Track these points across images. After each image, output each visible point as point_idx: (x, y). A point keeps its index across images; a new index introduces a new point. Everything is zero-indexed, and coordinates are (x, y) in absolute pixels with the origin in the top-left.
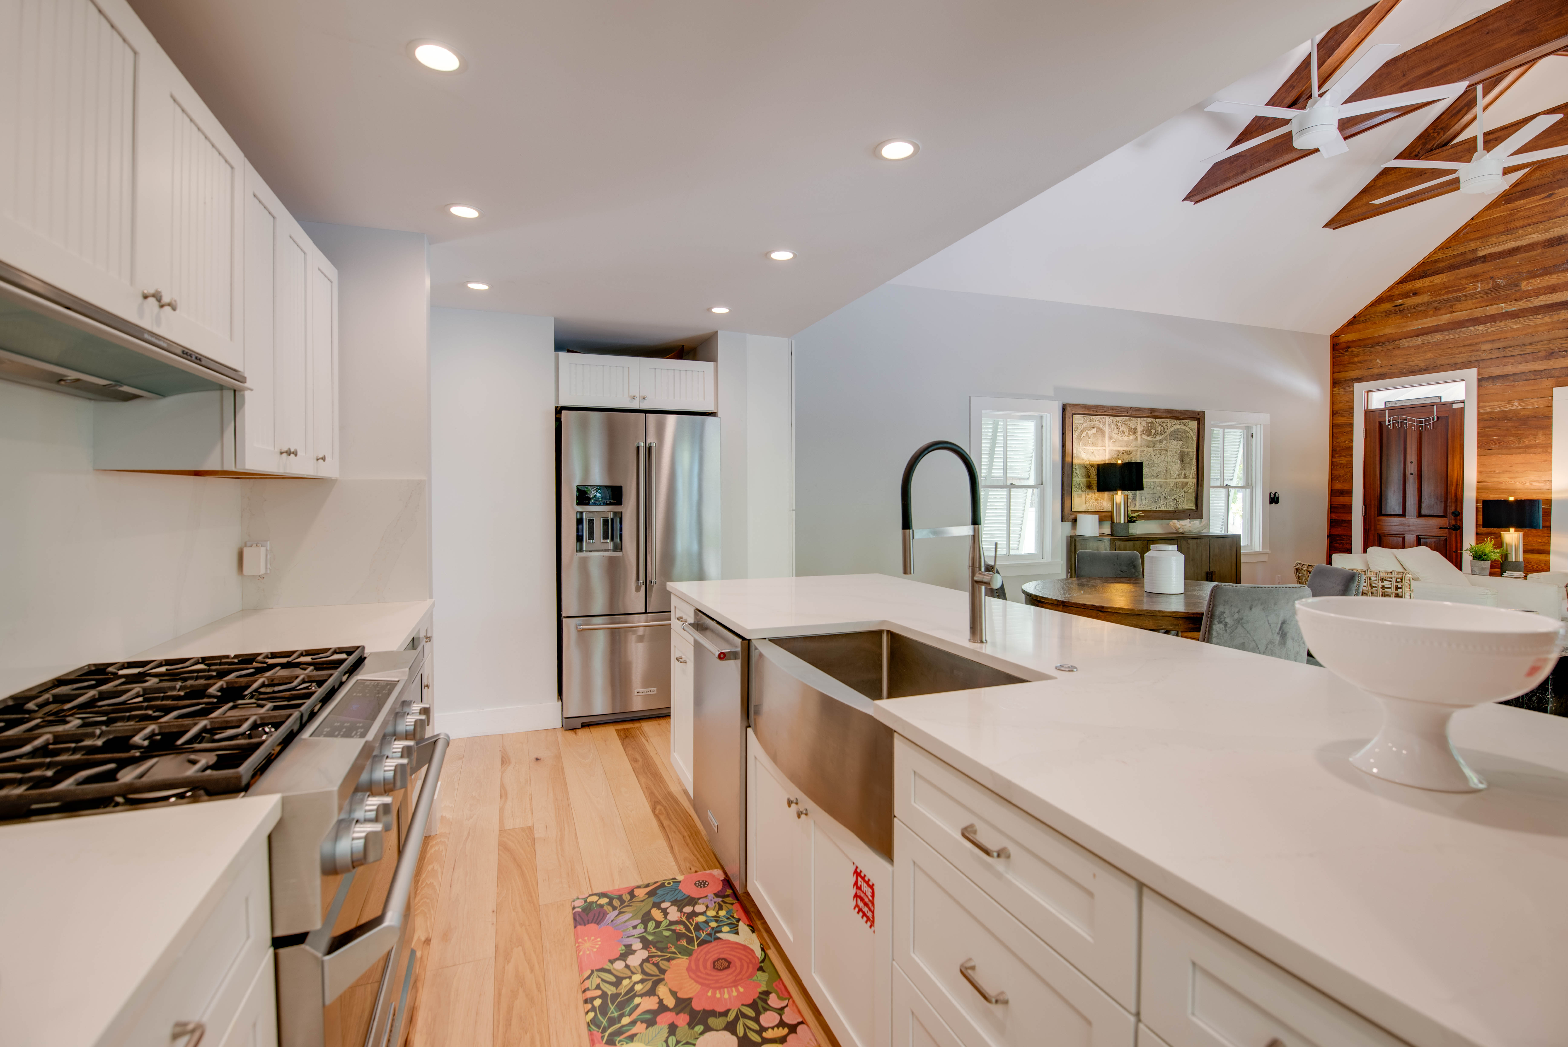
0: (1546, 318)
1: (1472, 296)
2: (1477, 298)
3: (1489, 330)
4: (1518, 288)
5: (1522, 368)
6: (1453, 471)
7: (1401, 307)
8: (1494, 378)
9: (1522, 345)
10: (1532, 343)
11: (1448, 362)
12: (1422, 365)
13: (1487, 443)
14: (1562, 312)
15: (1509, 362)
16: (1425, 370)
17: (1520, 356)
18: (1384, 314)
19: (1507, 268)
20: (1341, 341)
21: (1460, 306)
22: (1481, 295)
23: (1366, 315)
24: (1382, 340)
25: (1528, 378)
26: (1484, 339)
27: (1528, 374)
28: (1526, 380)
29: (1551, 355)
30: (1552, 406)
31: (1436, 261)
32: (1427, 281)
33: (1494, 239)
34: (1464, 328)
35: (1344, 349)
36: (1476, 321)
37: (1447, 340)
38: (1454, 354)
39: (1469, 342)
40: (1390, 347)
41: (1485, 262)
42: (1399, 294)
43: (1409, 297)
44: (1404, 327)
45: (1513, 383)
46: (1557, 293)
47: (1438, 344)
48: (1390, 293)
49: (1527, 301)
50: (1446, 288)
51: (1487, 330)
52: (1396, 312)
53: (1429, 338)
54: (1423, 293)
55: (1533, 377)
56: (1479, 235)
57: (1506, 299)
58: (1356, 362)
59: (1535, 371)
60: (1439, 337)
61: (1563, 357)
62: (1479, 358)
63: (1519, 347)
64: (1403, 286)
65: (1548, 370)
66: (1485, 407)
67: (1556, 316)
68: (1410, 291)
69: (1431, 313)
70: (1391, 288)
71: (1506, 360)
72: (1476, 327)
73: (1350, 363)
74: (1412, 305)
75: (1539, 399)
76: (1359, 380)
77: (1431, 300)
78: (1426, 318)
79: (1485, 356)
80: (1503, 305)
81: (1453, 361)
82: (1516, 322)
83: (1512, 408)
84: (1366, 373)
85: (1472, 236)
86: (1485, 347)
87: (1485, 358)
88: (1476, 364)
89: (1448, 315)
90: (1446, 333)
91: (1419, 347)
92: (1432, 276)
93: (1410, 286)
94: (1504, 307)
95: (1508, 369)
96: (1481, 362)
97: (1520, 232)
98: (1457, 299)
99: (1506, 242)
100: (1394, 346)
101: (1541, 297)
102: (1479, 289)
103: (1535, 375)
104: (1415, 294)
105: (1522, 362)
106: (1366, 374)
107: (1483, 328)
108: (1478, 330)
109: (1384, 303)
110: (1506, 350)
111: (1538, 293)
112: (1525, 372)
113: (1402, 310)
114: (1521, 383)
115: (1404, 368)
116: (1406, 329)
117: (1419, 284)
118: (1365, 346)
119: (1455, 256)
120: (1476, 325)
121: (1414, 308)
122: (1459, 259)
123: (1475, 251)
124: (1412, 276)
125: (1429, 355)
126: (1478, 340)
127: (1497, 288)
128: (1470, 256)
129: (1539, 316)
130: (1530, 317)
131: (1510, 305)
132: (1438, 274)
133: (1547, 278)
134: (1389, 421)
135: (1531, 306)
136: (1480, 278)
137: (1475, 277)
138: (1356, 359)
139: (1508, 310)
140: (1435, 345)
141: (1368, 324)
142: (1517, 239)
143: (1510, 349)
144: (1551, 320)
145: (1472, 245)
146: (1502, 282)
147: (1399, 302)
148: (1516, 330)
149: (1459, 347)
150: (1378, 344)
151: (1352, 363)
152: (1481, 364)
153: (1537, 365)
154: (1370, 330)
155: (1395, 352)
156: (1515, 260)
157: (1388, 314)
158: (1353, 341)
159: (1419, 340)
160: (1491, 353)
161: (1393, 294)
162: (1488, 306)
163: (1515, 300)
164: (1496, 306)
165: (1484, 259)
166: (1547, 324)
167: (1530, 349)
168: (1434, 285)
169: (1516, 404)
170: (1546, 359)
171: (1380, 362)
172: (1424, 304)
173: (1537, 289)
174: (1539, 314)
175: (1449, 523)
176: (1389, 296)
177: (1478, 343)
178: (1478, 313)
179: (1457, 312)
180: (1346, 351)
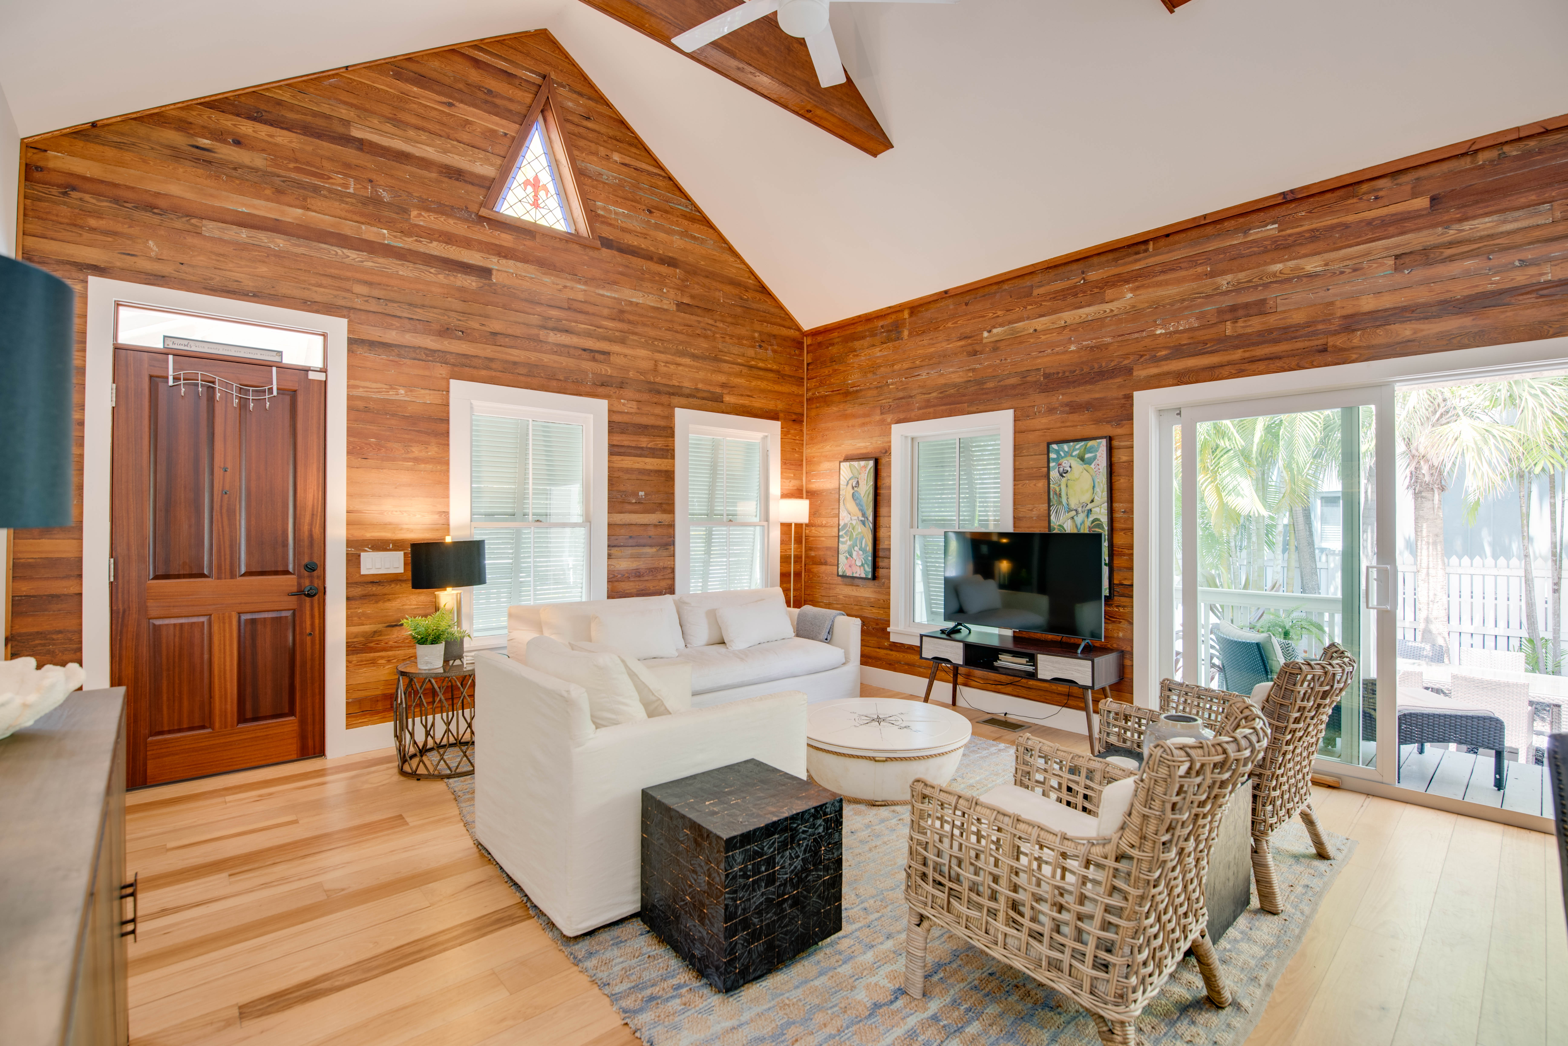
0: (441, 277)
1: (341, 196)
2: (347, 203)
3: (365, 263)
4: (406, 216)
5: (410, 339)
6: (305, 491)
7: (206, 153)
8: (373, 345)
9: (410, 305)
10: (423, 306)
11: (297, 293)
12: (249, 284)
13: (361, 448)
14: (459, 275)
15: (392, 325)
16: (255, 296)
17: (406, 321)
18: (168, 152)
19: (392, 176)
20: (51, 165)
21: (317, 202)
22: (354, 201)
23: (123, 134)
24: (162, 203)
25: (418, 356)
26: (358, 276)
27: (418, 351)
28: (414, 359)
29: (445, 332)
30: (448, 405)
31: (279, 103)
32: (263, 131)
33: (376, 121)
34: (325, 243)
35: (59, 186)
36: (343, 241)
37: (296, 255)
38: (310, 284)
39: (333, 271)
40: (178, 224)
41: (361, 150)
42: (204, 127)
43: (224, 141)
44: (211, 195)
45: (397, 359)
46: (454, 247)
47: (279, 255)
48: (183, 114)
49: (416, 241)
50: (296, 161)
51: (362, 262)
52: (197, 160)
53: (263, 238)
54: (252, 148)
55: (424, 357)
56: (355, 102)
57: (389, 224)
58: (93, 230)
59: (426, 349)
60: (280, 243)
61: (460, 339)
62: (349, 304)
63: (407, 307)
64: (215, 115)
65: (443, 352)
66: (357, 387)
67: (452, 278)
68: (230, 133)
69: (268, 192)
70: (188, 106)
71: (390, 320)
72: (345, 251)
73: (75, 225)
74: (232, 162)
75: (432, 392)
76: (100, 271)
77: (269, 169)
78: (259, 197)
79: (358, 303)
80: (385, 231)
81: (306, 294)
82: (402, 265)
83: (397, 398)
84: (119, 261)
85: (344, 97)
86: (359, 289)
87: (358, 307)
88: (345, 312)
89: (300, 211)
90: (294, 240)
91: (242, 247)
92: (272, 125)
93: (229, 124)
94: (384, 235)
95: (391, 336)
96: (352, 311)
97: (411, 133)
98: (316, 189)
99: (393, 136)
100: (188, 227)
101: (435, 244)
102: (351, 190)
103: (427, 355)
104: (237, 143)
105: (409, 331)
106: (118, 264)
107: (355, 256)
108: (349, 257)
109: (170, 128)
110: (390, 304)
111: (432, 235)
112: (414, 347)
113: (210, 162)
114: (408, 362)
115: (211, 279)
116: (217, 204)
117: (247, 128)
118: (116, 200)
119: (315, 114)
120: (345, 248)
121: (235, 169)
122: (321, 122)
123: (347, 123)
124: (233, 105)
125: (263, 269)
126: (349, 274)
127: (376, 201)
128: (341, 130)
129: (432, 270)
130: (421, 266)
131: (395, 237)
132: (282, 128)
133: (442, 219)
134: (176, 379)
135: (422, 250)
136: (353, 173)
137: (347, 167)
138: (93, 222)
139: (392, 243)
140: (275, 256)
141: (128, 156)
142: (408, 140)
143: (395, 305)
144: (445, 281)
145: (344, 112)
146: (386, 196)
147: (205, 142)
148: (402, 278)
149: (317, 273)
150: (150, 208)
151: (82, 227)
152: (352, 316)
153: (428, 340)
154: (132, 171)
155: (190, 240)
156: (406, 171)
157: (176, 155)
158: (84, 178)
159: (244, 234)
160: (367, 301)
161: (191, 120)
162: (363, 223)
163: (402, 232)
164: (375, 229)
165: (361, 145)
166: (442, 286)
167: (420, 314)
168: (276, 145)
169: (402, 391)
170: (440, 336)
171: (155, 248)
172: (256, 170)
173: (430, 229)
174: (433, 267)
175: (299, 584)
176: (181, 120)
177: (348, 279)
178: (348, 228)
179: (315, 212)
180: (65, 194)
